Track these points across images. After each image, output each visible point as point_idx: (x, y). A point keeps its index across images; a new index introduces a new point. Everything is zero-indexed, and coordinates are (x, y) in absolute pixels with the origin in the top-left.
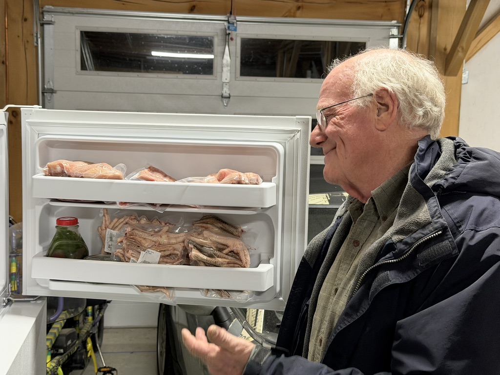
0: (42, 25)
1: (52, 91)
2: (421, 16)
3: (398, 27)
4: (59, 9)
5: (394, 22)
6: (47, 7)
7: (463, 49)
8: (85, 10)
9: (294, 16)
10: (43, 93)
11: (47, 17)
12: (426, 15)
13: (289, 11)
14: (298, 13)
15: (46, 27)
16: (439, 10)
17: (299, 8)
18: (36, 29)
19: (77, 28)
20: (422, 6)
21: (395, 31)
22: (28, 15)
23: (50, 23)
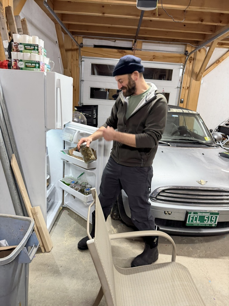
0: (81, 61)
1: (83, 81)
2: (190, 62)
3: (183, 65)
4: (86, 57)
5: (182, 64)
6: (83, 56)
7: (201, 73)
8: (93, 57)
9: (152, 61)
10: (81, 81)
11: (83, 59)
12: (192, 62)
13: (151, 59)
14: (153, 60)
15: (82, 62)
16: (196, 61)
17: (154, 58)
18: (80, 62)
19: (90, 62)
20: (191, 59)
21: (182, 67)
22: (78, 59)
23: (83, 61)
